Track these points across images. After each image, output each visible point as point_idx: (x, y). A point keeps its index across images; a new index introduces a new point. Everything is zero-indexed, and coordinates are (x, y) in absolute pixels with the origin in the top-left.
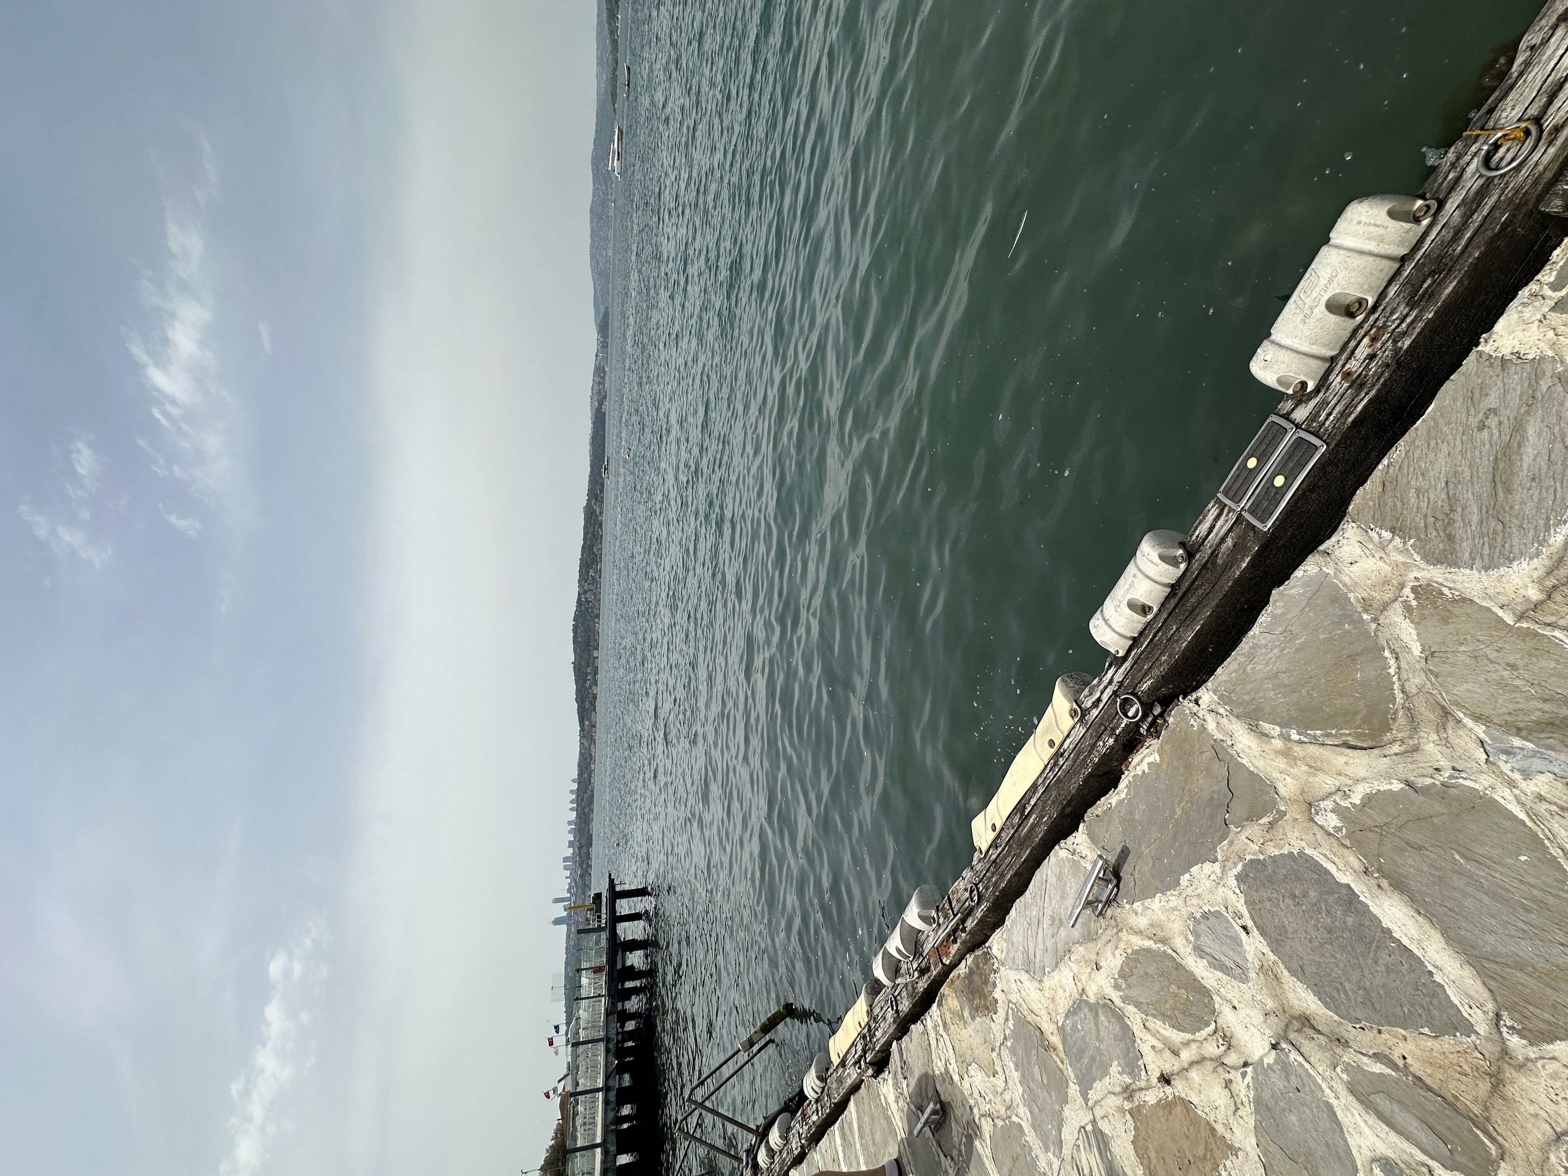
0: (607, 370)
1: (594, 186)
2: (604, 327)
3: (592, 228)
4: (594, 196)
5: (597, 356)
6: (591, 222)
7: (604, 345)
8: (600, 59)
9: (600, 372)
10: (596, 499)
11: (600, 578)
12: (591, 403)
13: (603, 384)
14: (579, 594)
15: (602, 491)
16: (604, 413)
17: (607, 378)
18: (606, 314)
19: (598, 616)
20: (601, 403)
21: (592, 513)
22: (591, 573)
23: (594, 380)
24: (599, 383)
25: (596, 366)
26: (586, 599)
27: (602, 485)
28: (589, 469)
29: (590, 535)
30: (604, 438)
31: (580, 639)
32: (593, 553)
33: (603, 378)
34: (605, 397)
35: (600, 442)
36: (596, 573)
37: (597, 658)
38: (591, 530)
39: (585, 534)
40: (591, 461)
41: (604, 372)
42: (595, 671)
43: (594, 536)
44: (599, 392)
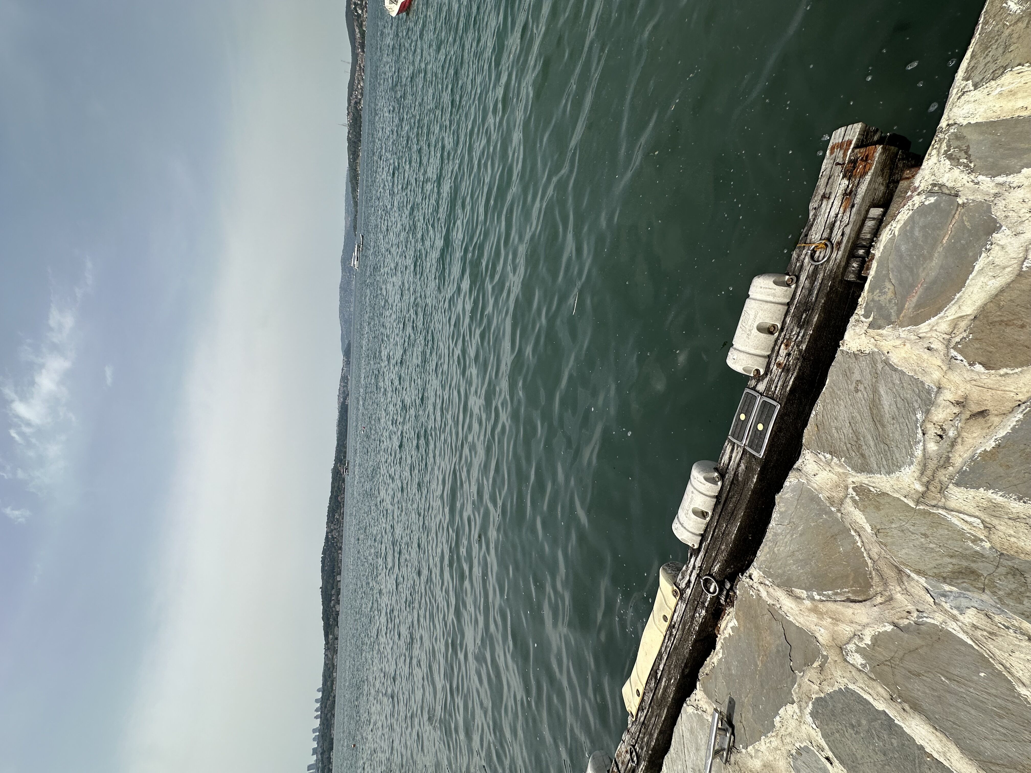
0: (349, 378)
1: (342, 273)
2: (347, 353)
3: (341, 297)
4: (342, 279)
5: (343, 370)
6: (340, 293)
7: (347, 363)
8: (347, 211)
9: (344, 379)
10: (341, 462)
11: (343, 519)
12: (338, 399)
13: (347, 387)
14: (327, 533)
15: (345, 457)
16: (347, 405)
17: (349, 383)
18: (349, 345)
19: (341, 548)
20: (345, 399)
21: (338, 473)
22: (337, 516)
23: (340, 385)
24: (344, 387)
25: (342, 376)
26: (332, 536)
27: (345, 453)
28: (336, 442)
29: (336, 489)
30: (347, 421)
31: (326, 568)
32: (338, 501)
33: (347, 383)
34: (348, 395)
35: (344, 424)
36: (339, 516)
37: (340, 581)
38: (336, 485)
39: (333, 488)
40: (338, 437)
41: (348, 379)
42: (338, 593)
43: (339, 489)
44: (344, 392)
